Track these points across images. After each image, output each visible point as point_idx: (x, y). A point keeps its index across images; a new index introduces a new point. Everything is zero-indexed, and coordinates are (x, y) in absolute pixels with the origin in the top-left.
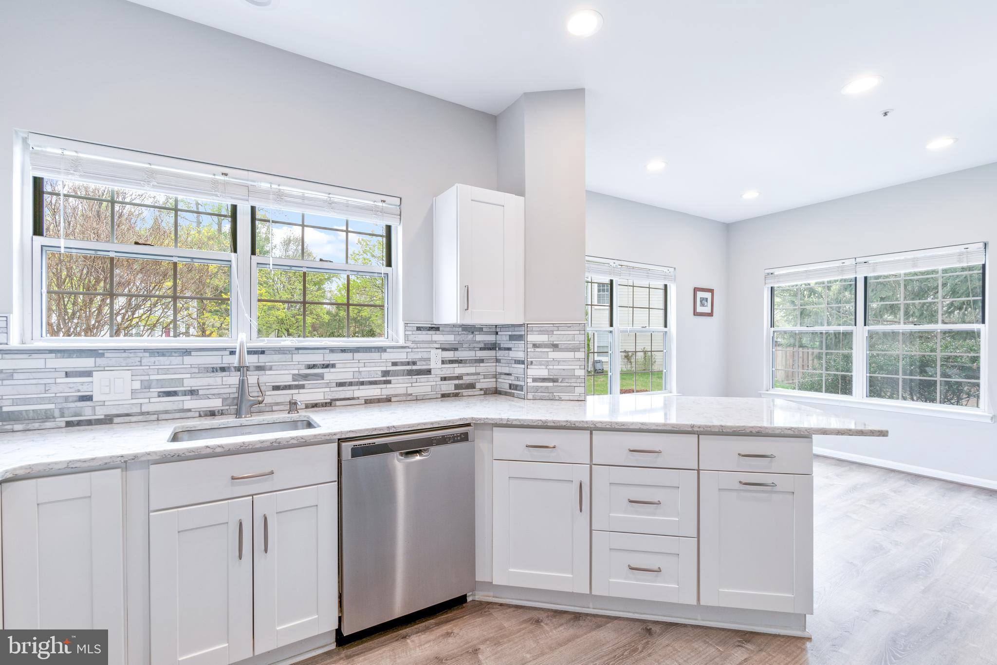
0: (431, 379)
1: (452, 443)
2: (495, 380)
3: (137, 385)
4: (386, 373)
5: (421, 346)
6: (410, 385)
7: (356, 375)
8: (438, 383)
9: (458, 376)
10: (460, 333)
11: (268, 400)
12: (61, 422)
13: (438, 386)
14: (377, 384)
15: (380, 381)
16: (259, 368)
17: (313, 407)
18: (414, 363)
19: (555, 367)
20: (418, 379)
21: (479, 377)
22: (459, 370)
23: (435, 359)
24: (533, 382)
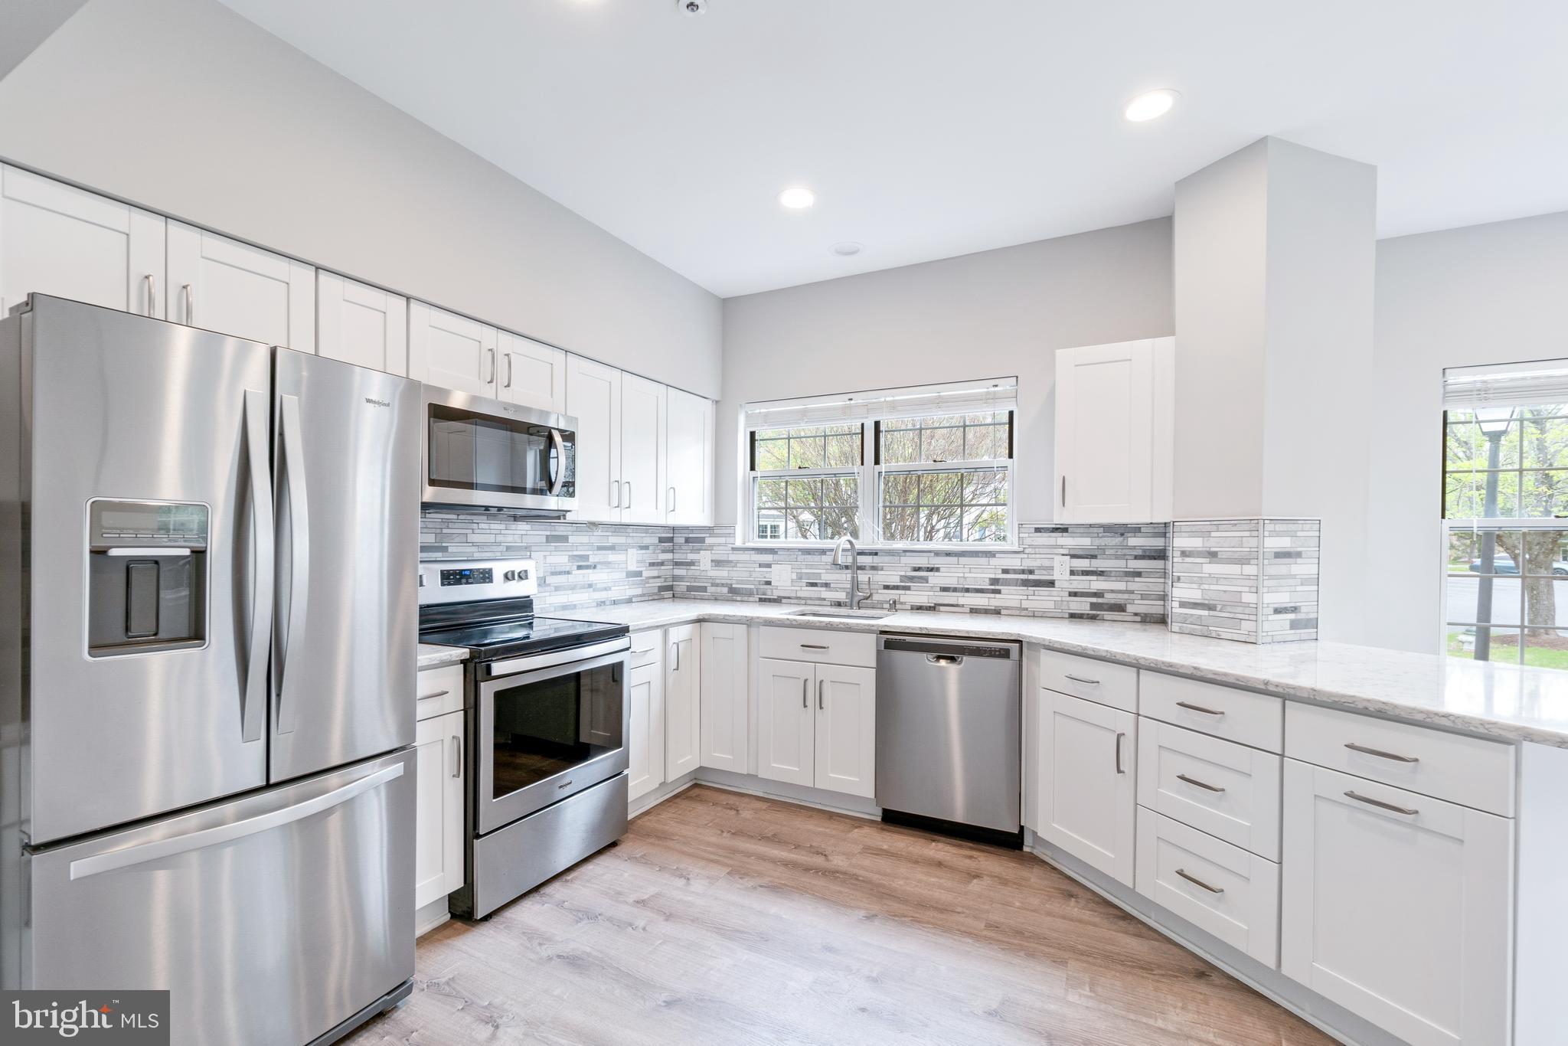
0: (1055, 593)
1: (988, 656)
2: (1162, 603)
3: (794, 576)
4: (994, 581)
5: (1042, 551)
6: (1025, 597)
7: (961, 581)
8: (1064, 599)
9: (1096, 593)
10: (1100, 535)
11: (876, 597)
12: (756, 598)
13: (1065, 603)
14: (983, 593)
15: (988, 589)
16: (874, 568)
17: (918, 609)
18: (1031, 572)
19: (1212, 587)
20: (1036, 592)
21: (1132, 596)
22: (1096, 584)
23: (1061, 567)
24: (1180, 607)
